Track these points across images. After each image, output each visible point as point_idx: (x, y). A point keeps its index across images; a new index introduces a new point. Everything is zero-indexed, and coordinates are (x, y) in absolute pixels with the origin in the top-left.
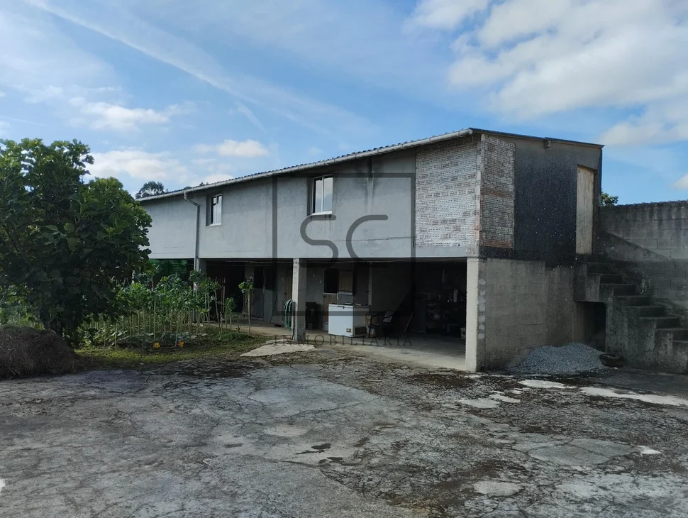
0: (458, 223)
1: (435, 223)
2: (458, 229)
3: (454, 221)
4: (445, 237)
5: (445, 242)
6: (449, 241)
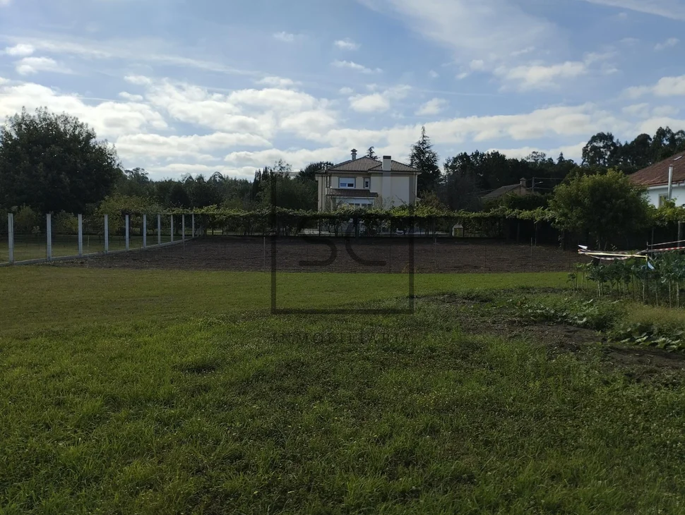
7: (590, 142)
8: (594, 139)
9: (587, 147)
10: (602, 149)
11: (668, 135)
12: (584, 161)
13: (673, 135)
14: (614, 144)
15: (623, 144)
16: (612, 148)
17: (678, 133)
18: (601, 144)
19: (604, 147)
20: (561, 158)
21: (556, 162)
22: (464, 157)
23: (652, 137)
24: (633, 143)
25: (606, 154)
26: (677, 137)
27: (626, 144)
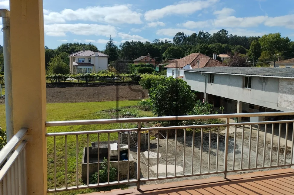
0: (292, 103)
1: (285, 101)
2: (291, 104)
3: (290, 102)
4: (288, 106)
5: (287, 107)
6: (289, 108)
7: (176, 36)
8: (177, 34)
9: (175, 37)
10: (180, 39)
11: (203, 34)
12: (174, 43)
13: (204, 34)
14: (184, 37)
15: (188, 36)
16: (184, 38)
17: (206, 33)
18: (180, 37)
19: (181, 38)
20: (166, 40)
21: (164, 42)
22: (127, 43)
23: (197, 34)
24: (191, 36)
25: (182, 40)
26: (205, 35)
27: (189, 36)
